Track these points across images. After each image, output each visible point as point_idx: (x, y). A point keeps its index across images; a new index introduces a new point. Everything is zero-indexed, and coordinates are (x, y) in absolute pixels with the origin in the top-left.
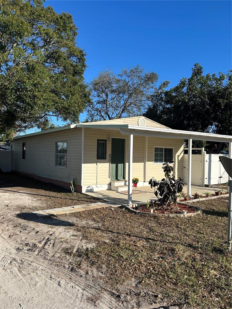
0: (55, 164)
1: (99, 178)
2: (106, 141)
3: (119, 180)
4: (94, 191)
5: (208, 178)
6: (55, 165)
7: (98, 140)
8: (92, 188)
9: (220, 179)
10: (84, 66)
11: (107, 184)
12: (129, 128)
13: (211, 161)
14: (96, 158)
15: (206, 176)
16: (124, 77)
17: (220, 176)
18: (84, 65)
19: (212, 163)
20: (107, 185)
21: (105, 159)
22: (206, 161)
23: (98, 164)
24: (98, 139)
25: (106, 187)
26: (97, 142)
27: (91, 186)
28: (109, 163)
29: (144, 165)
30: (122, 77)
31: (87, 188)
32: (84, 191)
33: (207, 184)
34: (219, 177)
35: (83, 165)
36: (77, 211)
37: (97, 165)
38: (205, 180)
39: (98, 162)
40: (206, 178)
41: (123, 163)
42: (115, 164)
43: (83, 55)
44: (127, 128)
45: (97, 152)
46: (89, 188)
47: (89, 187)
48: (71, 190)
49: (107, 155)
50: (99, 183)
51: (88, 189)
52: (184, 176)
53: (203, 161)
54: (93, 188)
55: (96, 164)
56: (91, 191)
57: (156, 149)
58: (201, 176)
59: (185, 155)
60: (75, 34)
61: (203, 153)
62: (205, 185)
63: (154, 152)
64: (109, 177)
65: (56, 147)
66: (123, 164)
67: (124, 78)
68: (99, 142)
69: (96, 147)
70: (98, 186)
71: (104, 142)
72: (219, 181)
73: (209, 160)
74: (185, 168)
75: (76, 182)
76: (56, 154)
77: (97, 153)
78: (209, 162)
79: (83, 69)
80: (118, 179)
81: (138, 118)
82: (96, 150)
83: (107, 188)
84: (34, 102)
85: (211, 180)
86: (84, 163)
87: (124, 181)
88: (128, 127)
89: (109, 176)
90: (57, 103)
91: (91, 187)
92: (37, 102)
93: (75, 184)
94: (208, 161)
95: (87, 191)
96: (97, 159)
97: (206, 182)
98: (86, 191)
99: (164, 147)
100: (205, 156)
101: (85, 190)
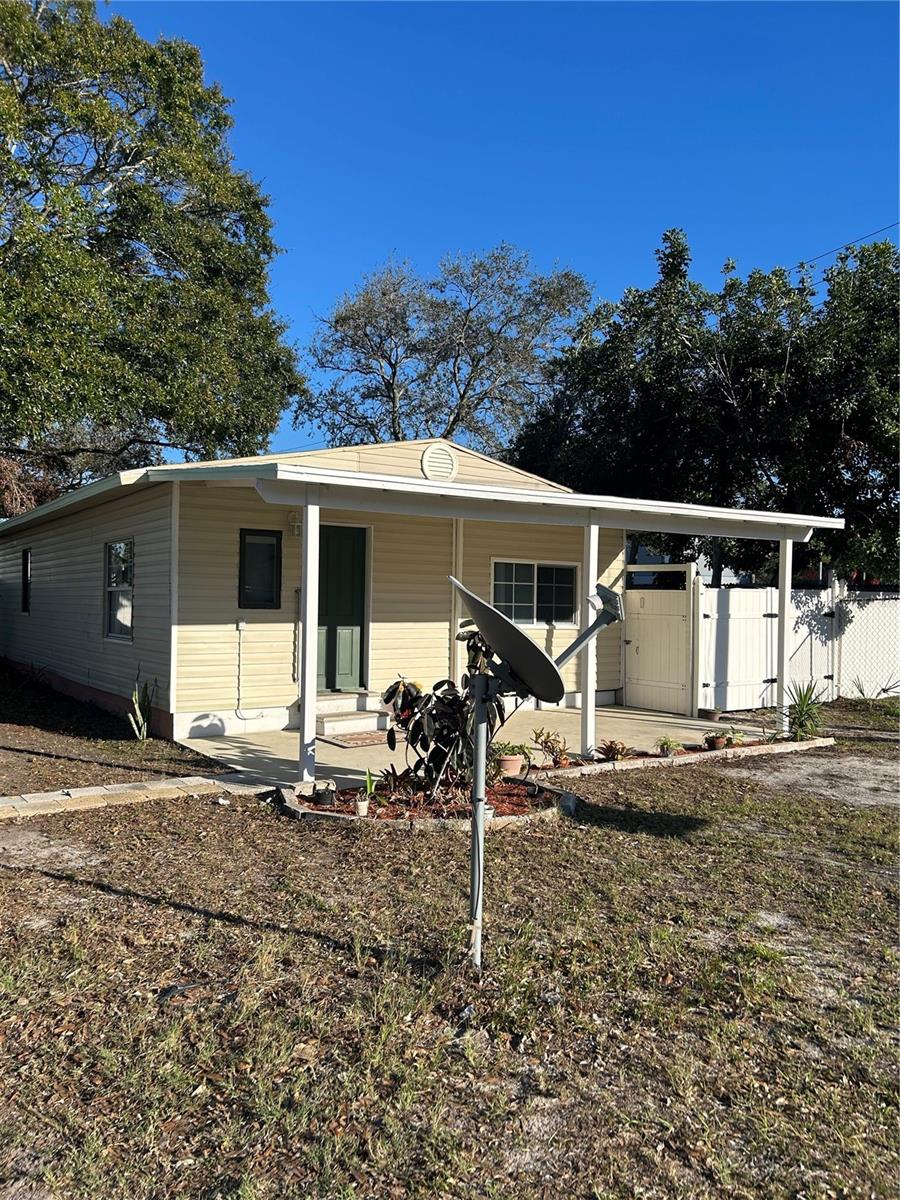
0: (101, 627)
1: (246, 684)
2: (278, 534)
3: (339, 691)
4: (226, 734)
5: (713, 684)
6: (101, 632)
7: (244, 533)
8: (220, 720)
9: (769, 688)
10: (267, 248)
11: (288, 708)
12: (281, 475)
13: (728, 616)
14: (237, 603)
15: (706, 672)
16: (450, 294)
17: (770, 678)
18: (265, 247)
19: (732, 624)
20: (287, 712)
21: (278, 606)
22: (706, 616)
23: (242, 625)
24: (241, 530)
25: (283, 718)
26: (238, 539)
27: (215, 713)
28: (293, 625)
29: (450, 630)
30: (442, 291)
31: (195, 720)
32: (180, 734)
33: (708, 707)
34: (765, 682)
35: (176, 631)
36: (68, 809)
37: (237, 629)
38: (701, 690)
39: (243, 621)
40: (705, 685)
41: (356, 625)
42: (326, 628)
43: (257, 206)
44: (273, 478)
45: (237, 581)
46: (205, 723)
47: (205, 716)
48: (134, 731)
49: (283, 594)
50: (249, 701)
51: (200, 727)
52: (628, 676)
53: (692, 617)
54: (224, 721)
55: (235, 625)
56: (215, 733)
57: (503, 571)
58: (684, 679)
59: (628, 591)
60: (220, 123)
61: (690, 585)
62: (700, 710)
63: (492, 583)
64: (294, 680)
65: (105, 562)
66: (357, 630)
67: (454, 294)
68: (249, 539)
69: (236, 560)
70: (245, 713)
71: (273, 541)
72: (764, 695)
73: (718, 612)
74: (628, 642)
75: (157, 697)
76: (105, 590)
77: (237, 584)
78: (718, 620)
79: (263, 257)
80: (338, 687)
81: (424, 447)
82: (236, 571)
83: (285, 722)
84: (23, 384)
85: (730, 691)
86: (179, 624)
87: (357, 696)
88: (276, 472)
89: (293, 675)
90: (126, 390)
91: (211, 717)
92: (33, 386)
93: (152, 705)
94: (715, 615)
95: (197, 733)
96: (240, 607)
97: (706, 700)
98: (190, 733)
99: (535, 563)
100: (701, 597)
101: (188, 730)
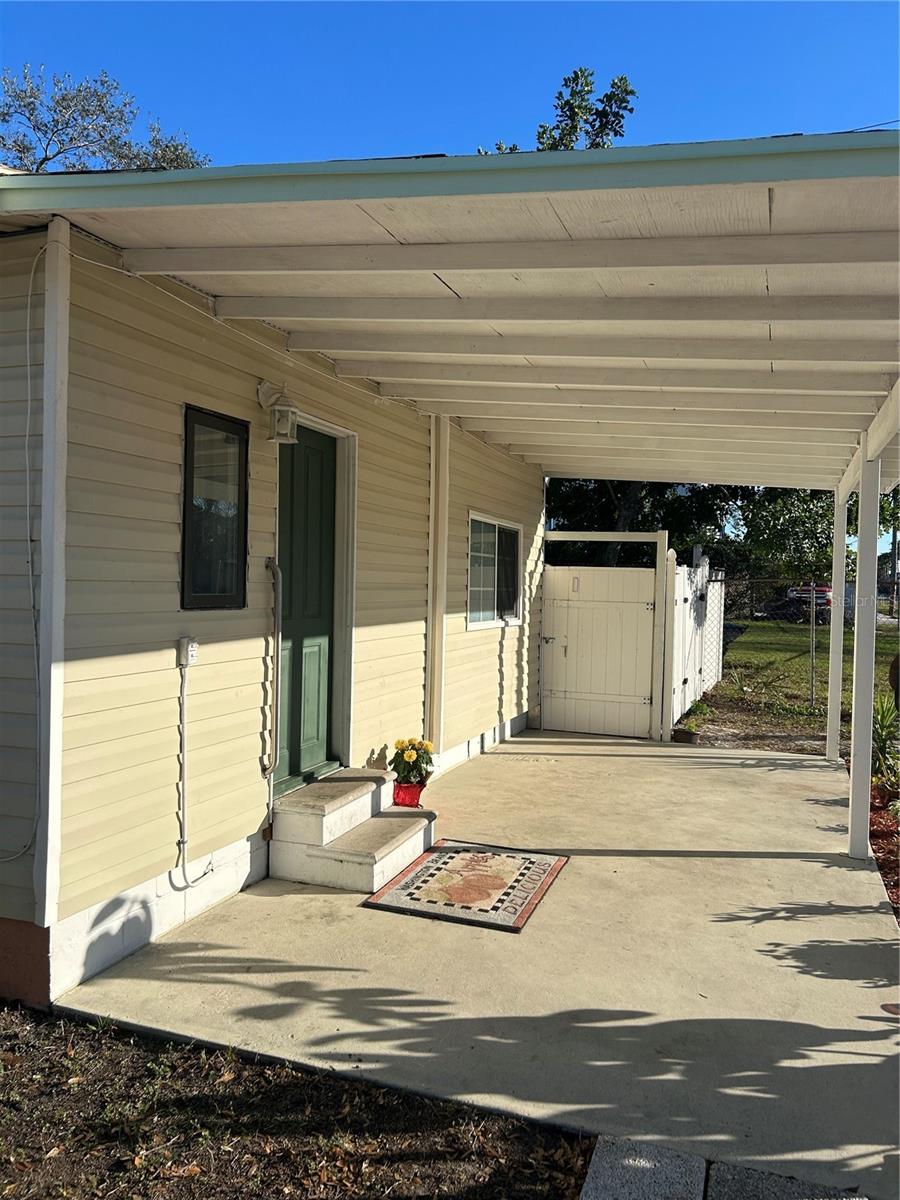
2: (242, 429)
4: (154, 938)
8: (144, 906)
11: (250, 837)
14: (177, 597)
20: (248, 847)
21: (242, 601)
24: (189, 408)
25: (242, 865)
26: (182, 431)
28: (262, 642)
29: (426, 635)
31: (97, 920)
37: (179, 662)
41: (325, 637)
45: (178, 539)
46: (114, 924)
47: (116, 904)
49: (250, 572)
51: (105, 936)
52: (547, 686)
53: (664, 605)
54: (150, 904)
59: (548, 567)
61: (663, 561)
63: (470, 552)
64: (263, 769)
66: (324, 645)
72: (682, 701)
74: (547, 641)
77: (178, 547)
80: (304, 771)
82: (177, 513)
83: (248, 870)
86: (67, 660)
89: (261, 759)
96: (183, 607)
98: (85, 964)
99: (496, 523)
101: (81, 957)
